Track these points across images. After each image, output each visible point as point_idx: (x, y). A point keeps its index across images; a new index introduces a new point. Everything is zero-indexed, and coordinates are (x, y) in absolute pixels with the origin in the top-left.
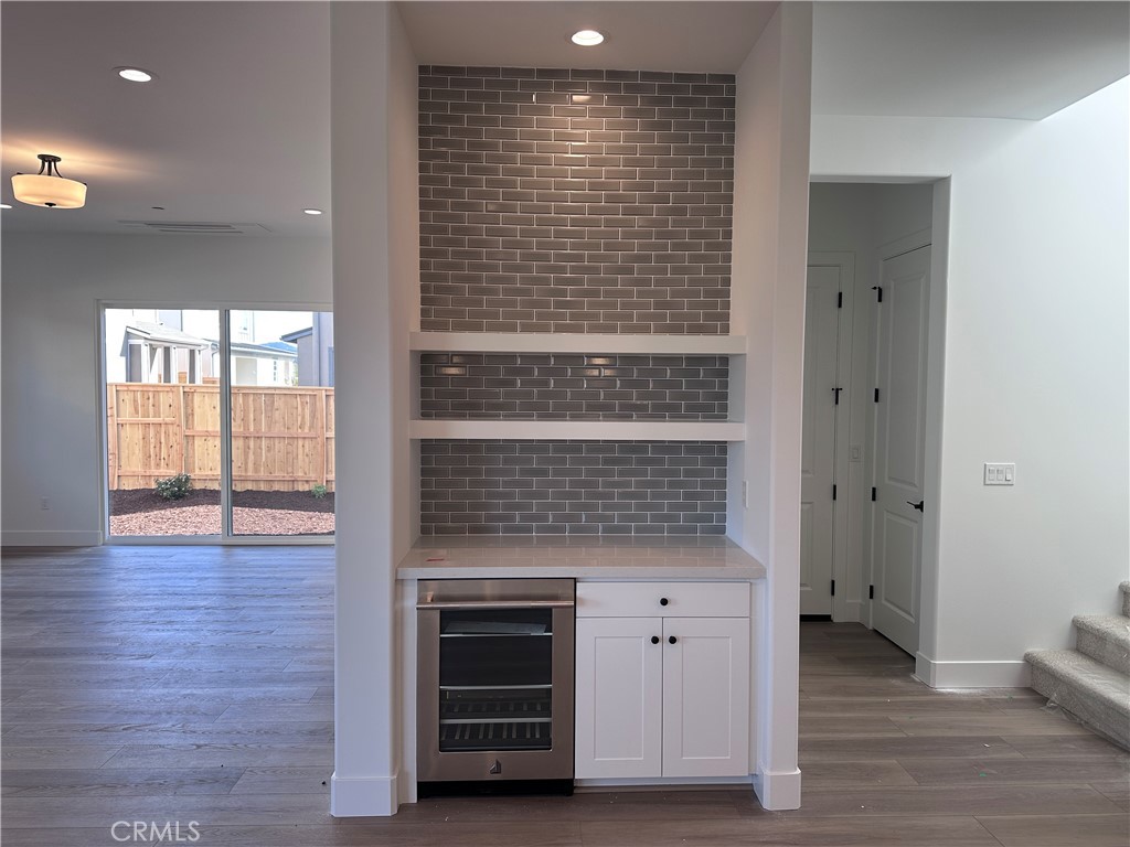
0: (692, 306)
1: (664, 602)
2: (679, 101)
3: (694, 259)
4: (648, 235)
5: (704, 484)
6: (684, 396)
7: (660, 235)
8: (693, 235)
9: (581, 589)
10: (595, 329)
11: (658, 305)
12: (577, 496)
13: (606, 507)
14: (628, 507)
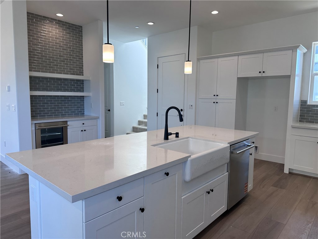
0: (76, 70)
1: (83, 124)
2: (72, 29)
3: (76, 60)
4: (67, 55)
5: (80, 105)
6: (76, 88)
7: (70, 55)
8: (76, 56)
9: (68, 123)
10: (57, 73)
11: (70, 69)
12: (55, 108)
13: (61, 110)
14: (66, 110)
